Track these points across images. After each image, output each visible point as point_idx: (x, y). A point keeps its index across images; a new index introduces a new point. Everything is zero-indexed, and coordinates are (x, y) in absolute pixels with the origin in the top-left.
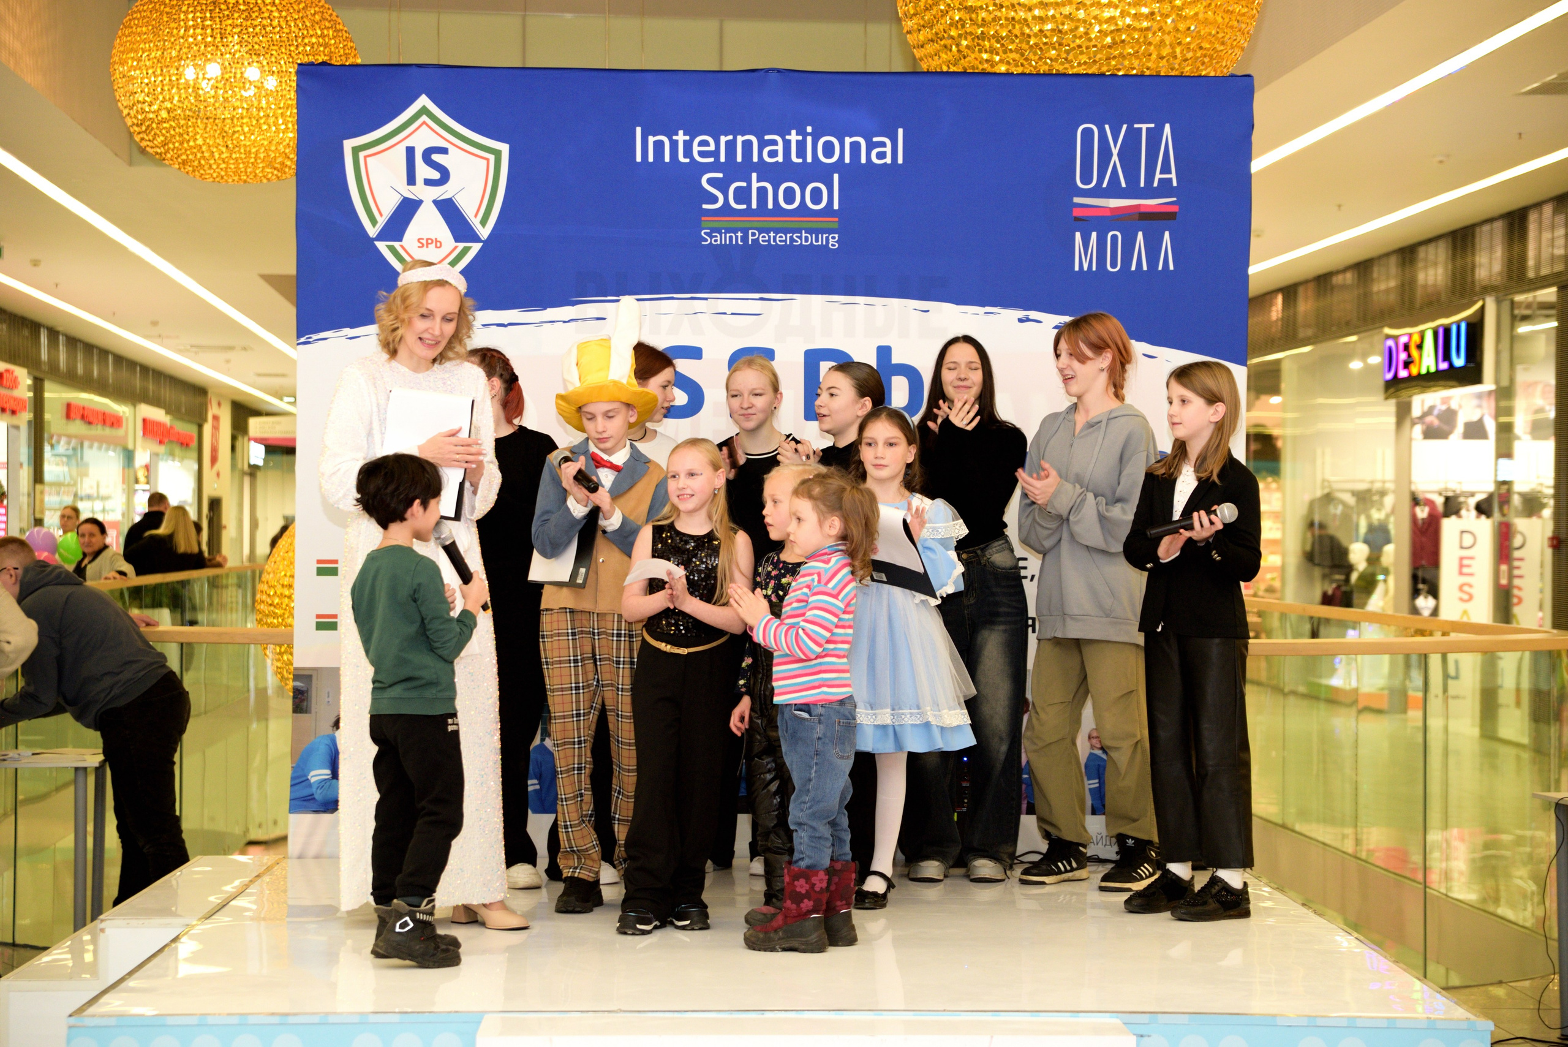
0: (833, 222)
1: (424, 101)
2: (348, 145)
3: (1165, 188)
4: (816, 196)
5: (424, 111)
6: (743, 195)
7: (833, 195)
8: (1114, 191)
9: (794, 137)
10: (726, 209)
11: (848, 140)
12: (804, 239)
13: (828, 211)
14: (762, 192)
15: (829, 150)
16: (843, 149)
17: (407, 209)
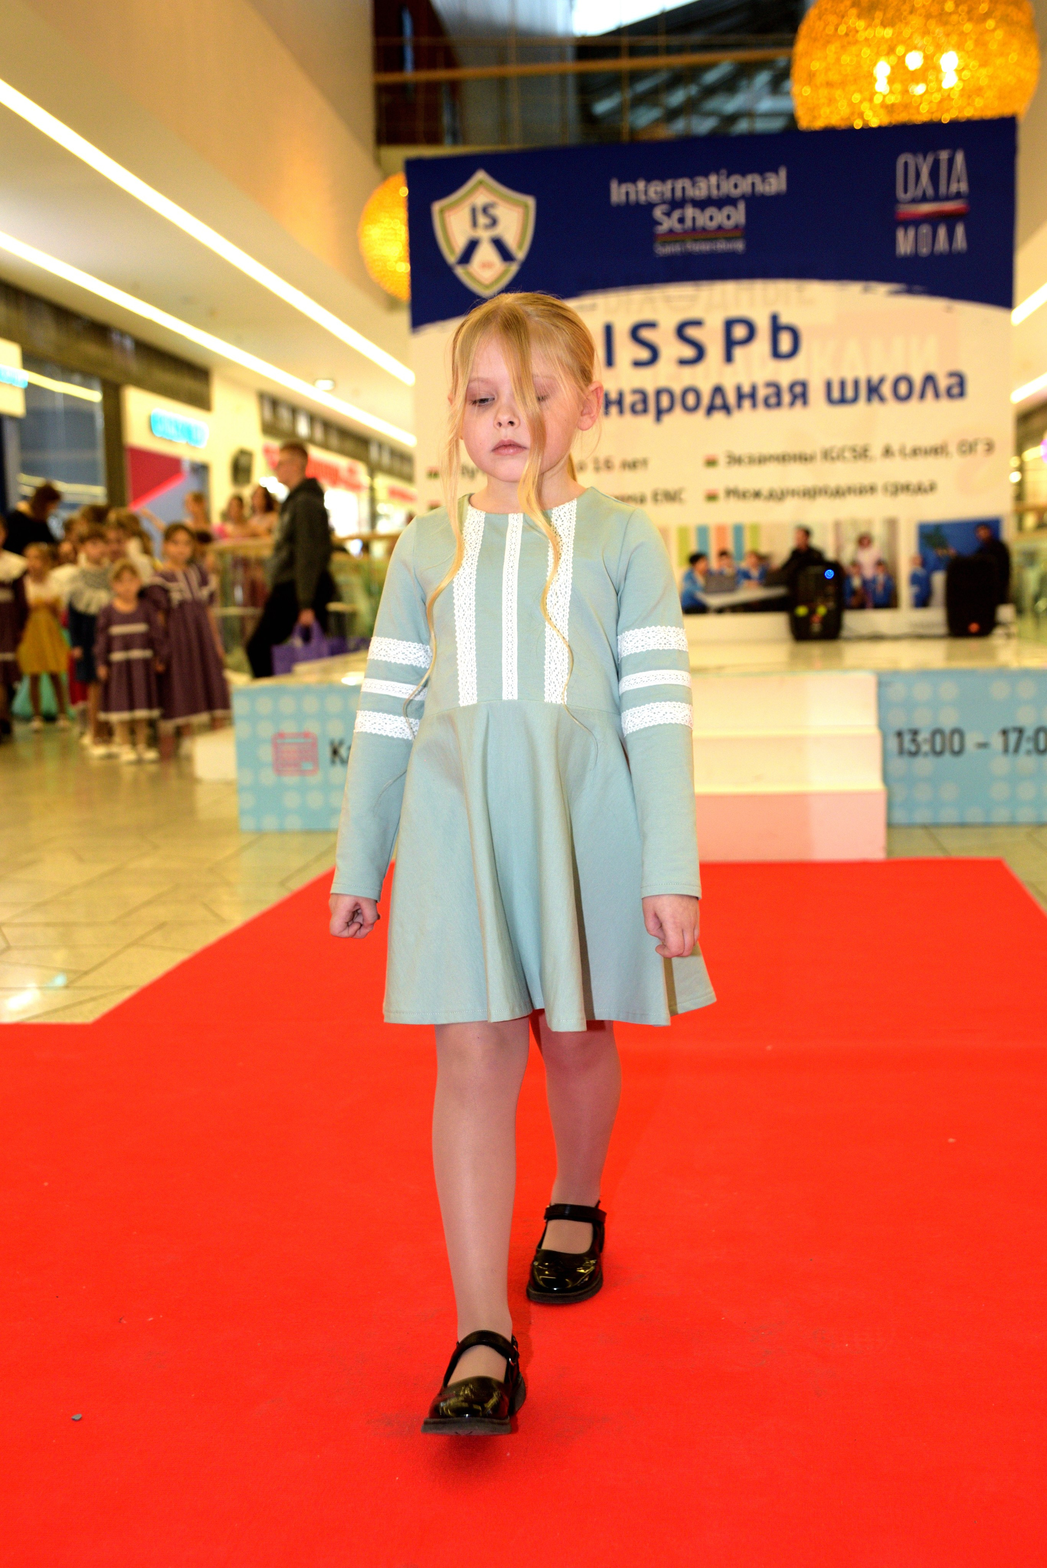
0: (738, 234)
1: (481, 175)
2: (437, 207)
3: (958, 195)
4: (729, 217)
5: (481, 183)
6: (681, 220)
7: (738, 216)
8: (924, 199)
9: (713, 179)
10: (671, 231)
11: (750, 178)
12: (722, 246)
13: (736, 227)
14: (694, 219)
15: (736, 186)
16: (745, 184)
17: (472, 246)
